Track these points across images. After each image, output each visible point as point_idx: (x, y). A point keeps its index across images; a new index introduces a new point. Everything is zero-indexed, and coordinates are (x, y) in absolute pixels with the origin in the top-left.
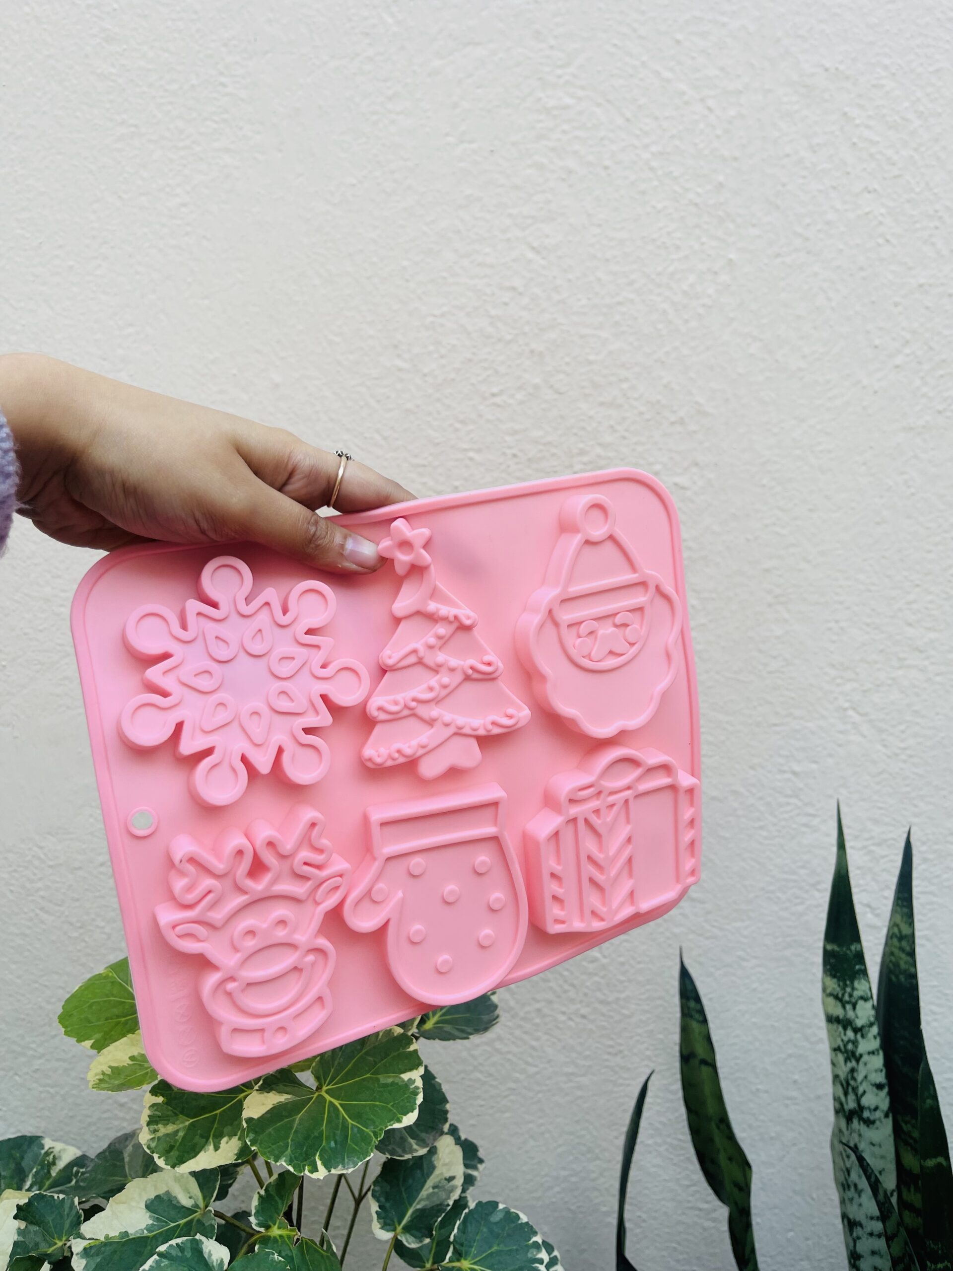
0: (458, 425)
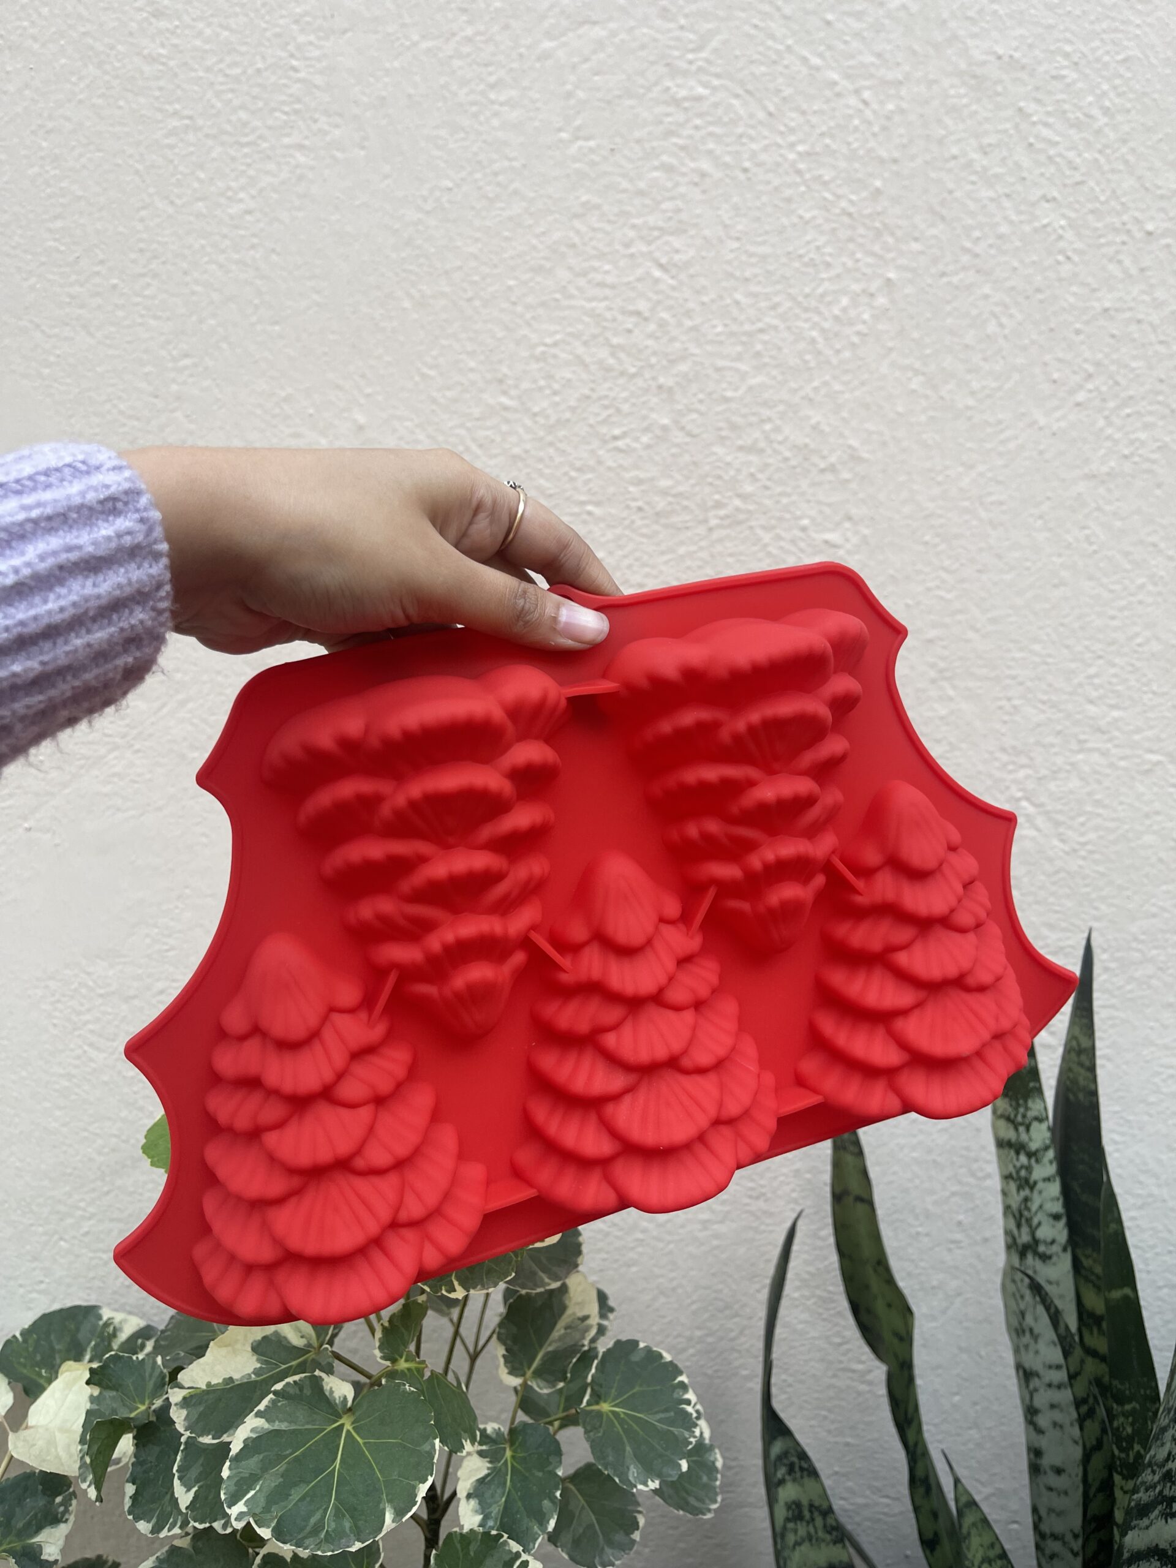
0: (573, 474)
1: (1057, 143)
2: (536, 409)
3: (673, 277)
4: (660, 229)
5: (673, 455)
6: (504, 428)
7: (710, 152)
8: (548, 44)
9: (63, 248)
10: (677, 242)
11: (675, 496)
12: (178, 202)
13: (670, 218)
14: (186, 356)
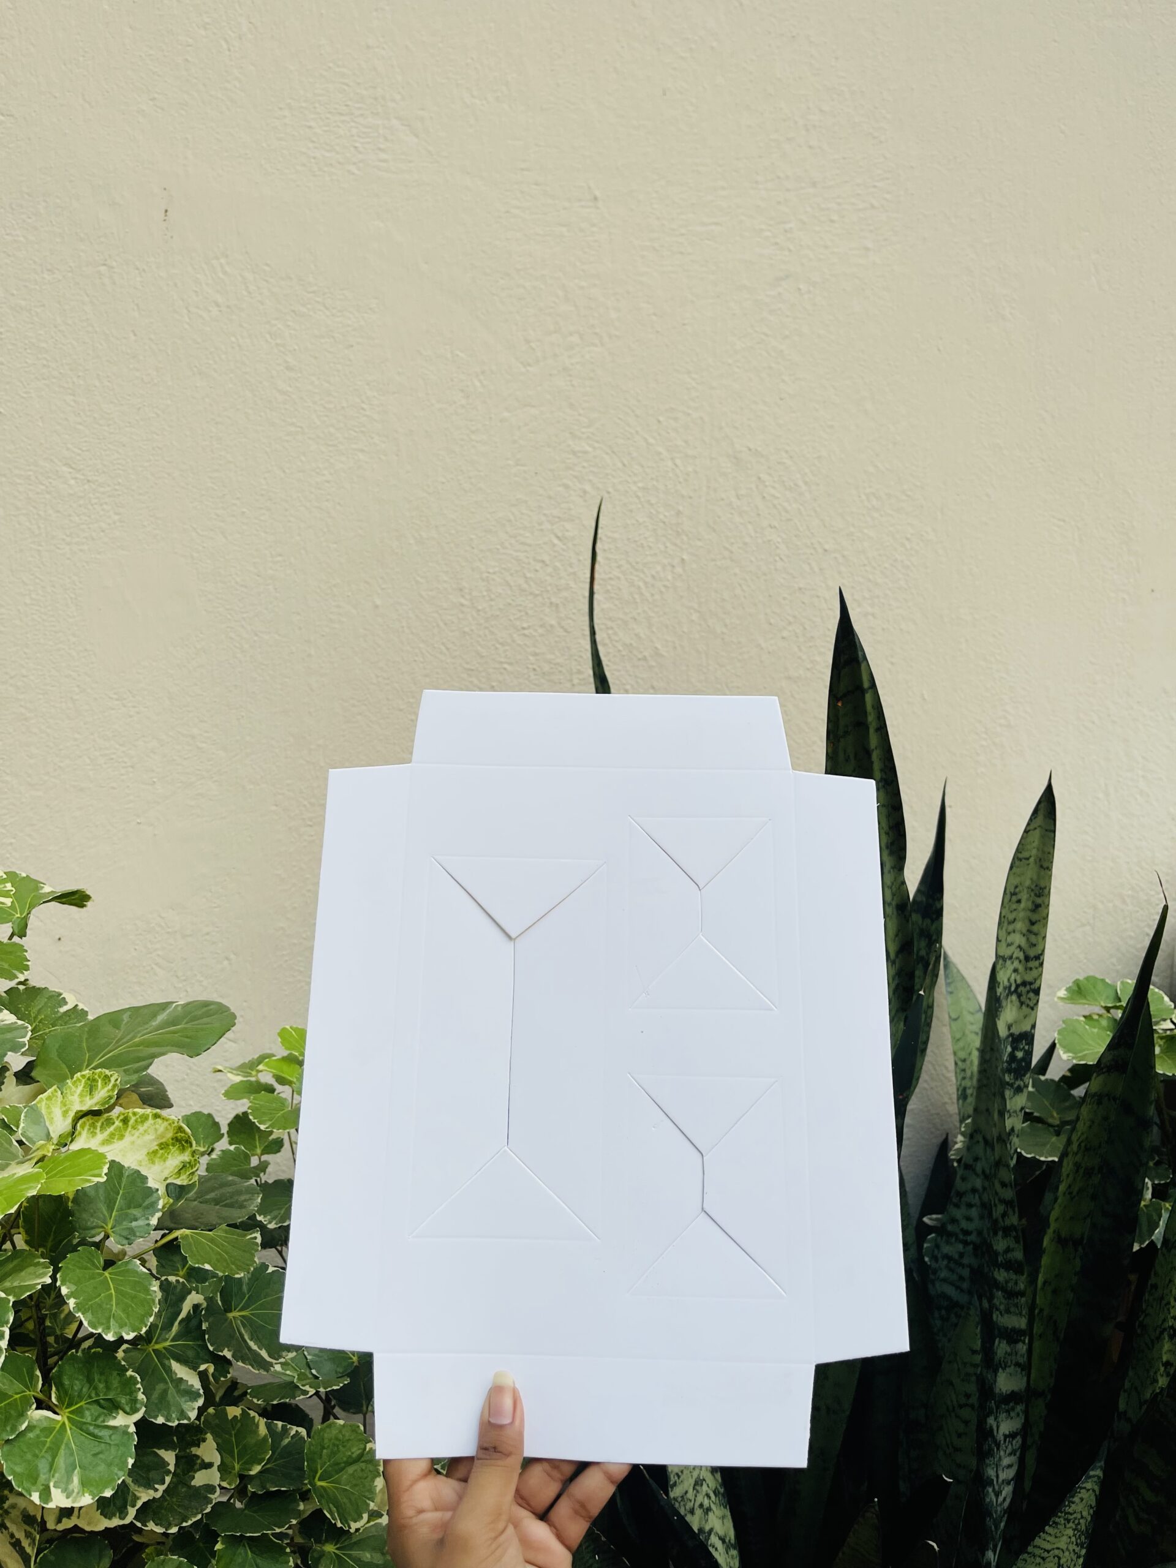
1: (778, 498)
2: (480, 608)
3: (564, 544)
4: (559, 518)
5: (556, 642)
6: (461, 616)
7: (590, 481)
8: (506, 414)
9: (216, 488)
10: (568, 526)
11: (555, 664)
12: (287, 471)
13: (565, 513)
14: (280, 555)
